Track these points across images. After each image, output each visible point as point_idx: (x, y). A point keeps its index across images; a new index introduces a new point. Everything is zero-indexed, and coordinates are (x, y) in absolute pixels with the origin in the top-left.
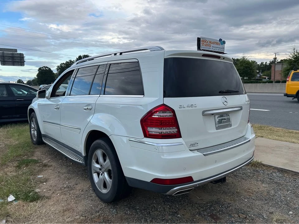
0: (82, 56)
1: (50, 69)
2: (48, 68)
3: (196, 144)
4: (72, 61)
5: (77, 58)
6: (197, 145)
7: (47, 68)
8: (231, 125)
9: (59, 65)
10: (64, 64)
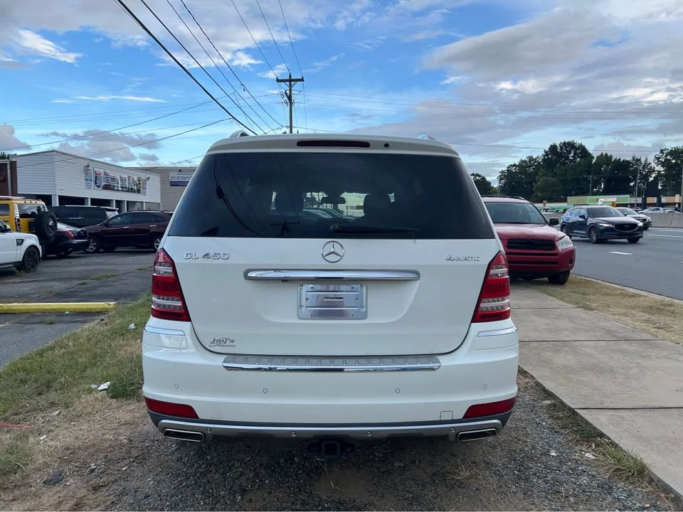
0: (557, 144)
1: (484, 178)
2: (479, 176)
3: (228, 341)
4: (534, 157)
5: (547, 150)
6: (232, 344)
7: (477, 178)
8: (364, 316)
9: (505, 169)
10: (515, 165)
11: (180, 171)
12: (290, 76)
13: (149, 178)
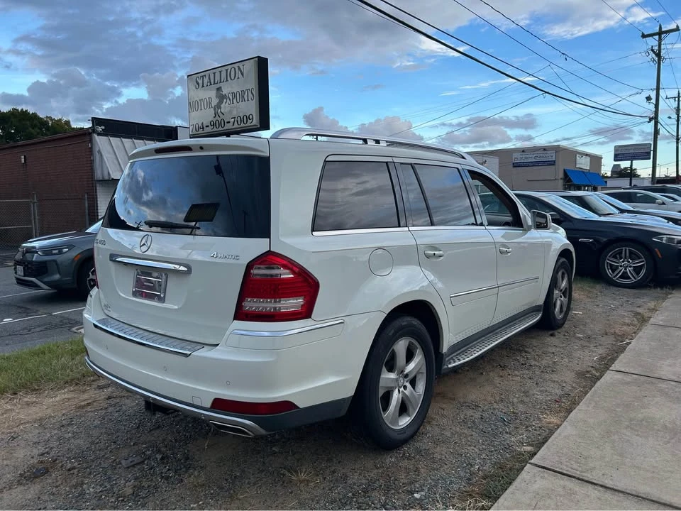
3: (108, 307)
6: (110, 309)
11: (523, 151)
12: (660, 28)
13: (486, 161)
